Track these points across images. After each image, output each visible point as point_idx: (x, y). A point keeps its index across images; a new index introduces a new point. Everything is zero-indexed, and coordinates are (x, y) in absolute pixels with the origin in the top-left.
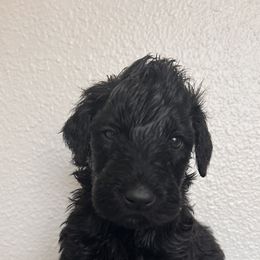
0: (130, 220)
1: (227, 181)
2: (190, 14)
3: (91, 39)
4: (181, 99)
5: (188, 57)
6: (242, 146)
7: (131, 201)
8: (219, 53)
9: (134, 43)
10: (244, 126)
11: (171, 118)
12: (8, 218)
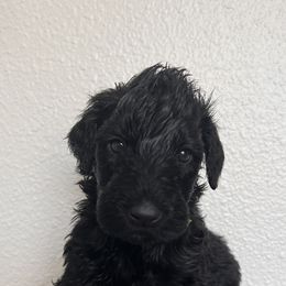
0: (134, 236)
1: (242, 187)
2: (201, 11)
3: (96, 38)
4: (190, 111)
5: (199, 56)
6: (258, 150)
7: (137, 218)
8: (232, 52)
9: (142, 42)
10: (259, 129)
11: (180, 131)
12: (9, 227)
